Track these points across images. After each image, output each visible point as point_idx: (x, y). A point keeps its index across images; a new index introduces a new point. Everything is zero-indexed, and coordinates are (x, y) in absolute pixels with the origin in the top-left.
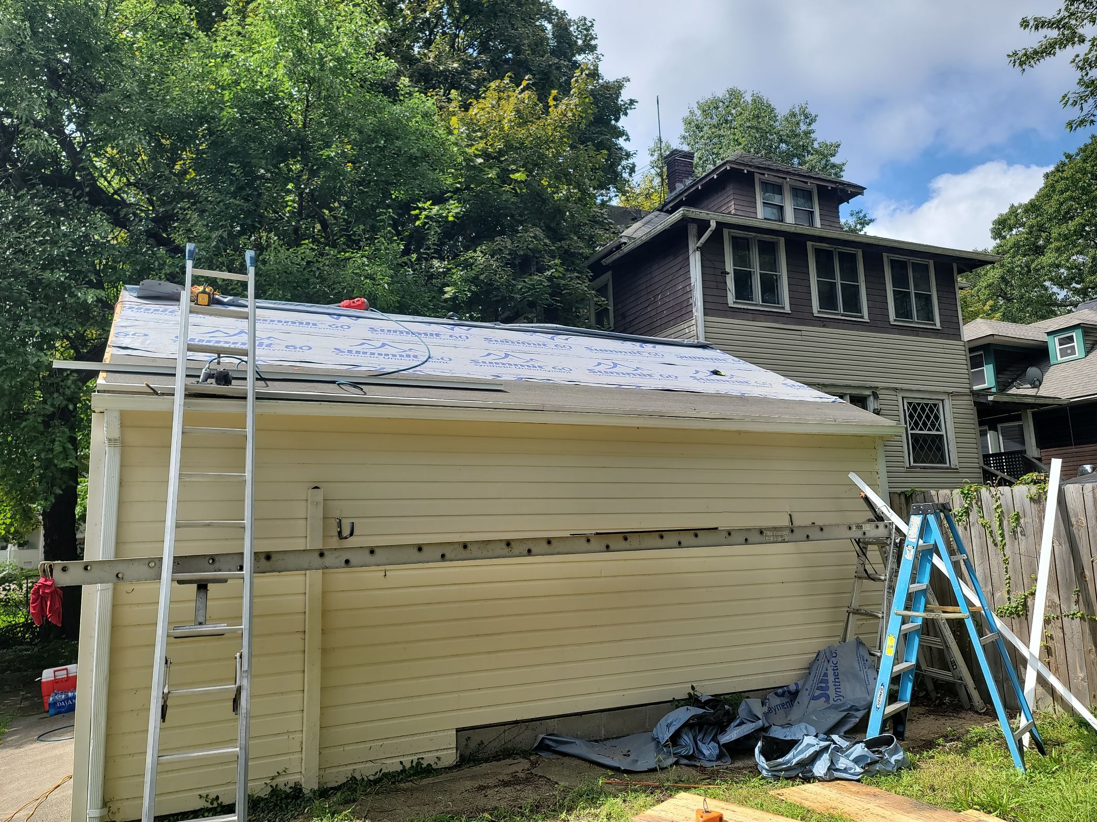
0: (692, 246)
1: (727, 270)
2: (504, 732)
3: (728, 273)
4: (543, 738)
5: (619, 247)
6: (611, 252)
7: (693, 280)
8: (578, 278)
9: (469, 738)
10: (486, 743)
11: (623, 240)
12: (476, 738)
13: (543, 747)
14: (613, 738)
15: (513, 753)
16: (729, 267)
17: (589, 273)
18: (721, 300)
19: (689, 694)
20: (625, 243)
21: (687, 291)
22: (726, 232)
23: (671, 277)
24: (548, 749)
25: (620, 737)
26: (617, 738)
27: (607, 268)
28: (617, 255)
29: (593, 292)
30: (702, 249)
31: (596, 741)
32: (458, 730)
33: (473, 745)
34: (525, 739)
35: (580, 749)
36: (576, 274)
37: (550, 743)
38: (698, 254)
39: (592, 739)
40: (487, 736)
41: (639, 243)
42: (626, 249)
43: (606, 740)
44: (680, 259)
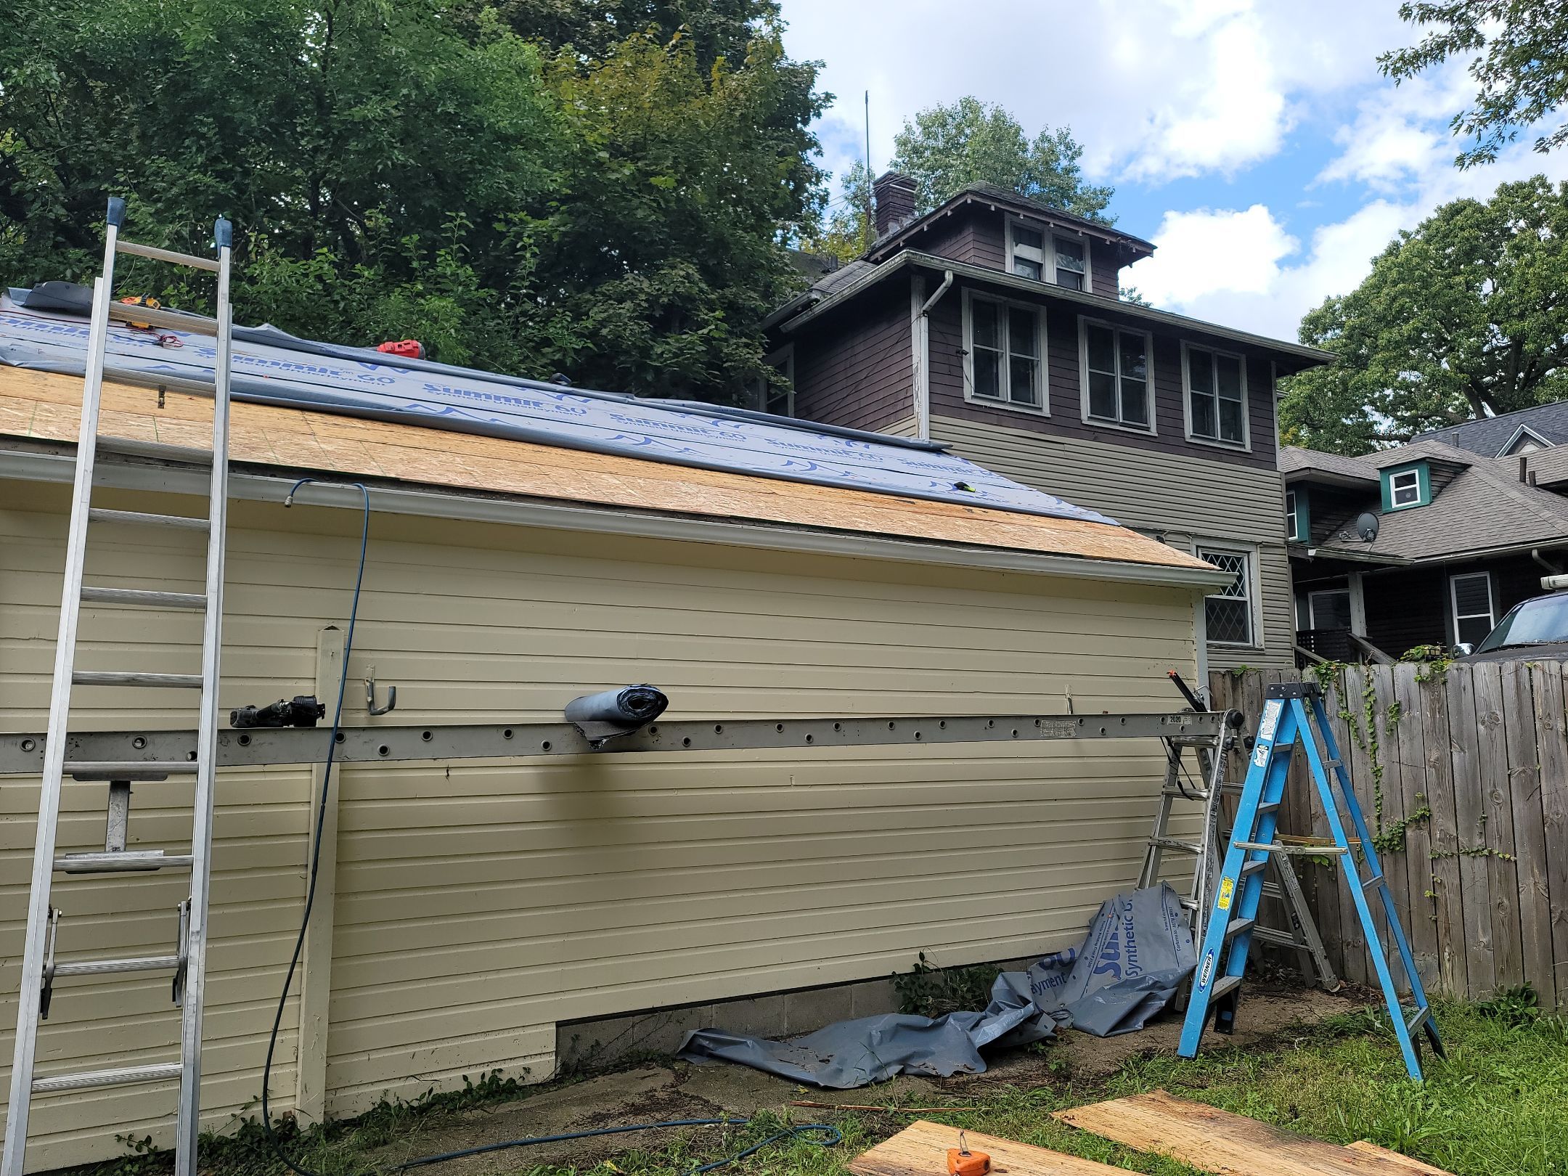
0: (915, 311)
1: (964, 348)
2: (633, 1027)
3: (966, 353)
4: (695, 1036)
5: (809, 304)
6: (795, 313)
7: (915, 360)
8: (747, 346)
9: (577, 1036)
10: (603, 1043)
11: (814, 296)
12: (589, 1036)
13: (693, 1048)
14: (800, 1034)
15: (646, 1059)
16: (968, 345)
17: (763, 338)
18: (955, 393)
19: (916, 965)
20: (817, 301)
21: (907, 376)
22: (965, 291)
23: (882, 355)
24: (702, 1051)
25: (811, 1032)
26: (806, 1034)
27: (789, 337)
28: (804, 317)
29: (769, 368)
30: (931, 315)
31: (775, 1039)
32: (559, 1024)
33: (583, 1048)
34: (669, 1037)
35: (751, 1052)
36: (744, 340)
37: (706, 1043)
38: (924, 321)
39: (768, 1035)
40: (605, 1033)
41: (837, 299)
42: (818, 309)
43: (790, 1036)
44: (897, 327)
